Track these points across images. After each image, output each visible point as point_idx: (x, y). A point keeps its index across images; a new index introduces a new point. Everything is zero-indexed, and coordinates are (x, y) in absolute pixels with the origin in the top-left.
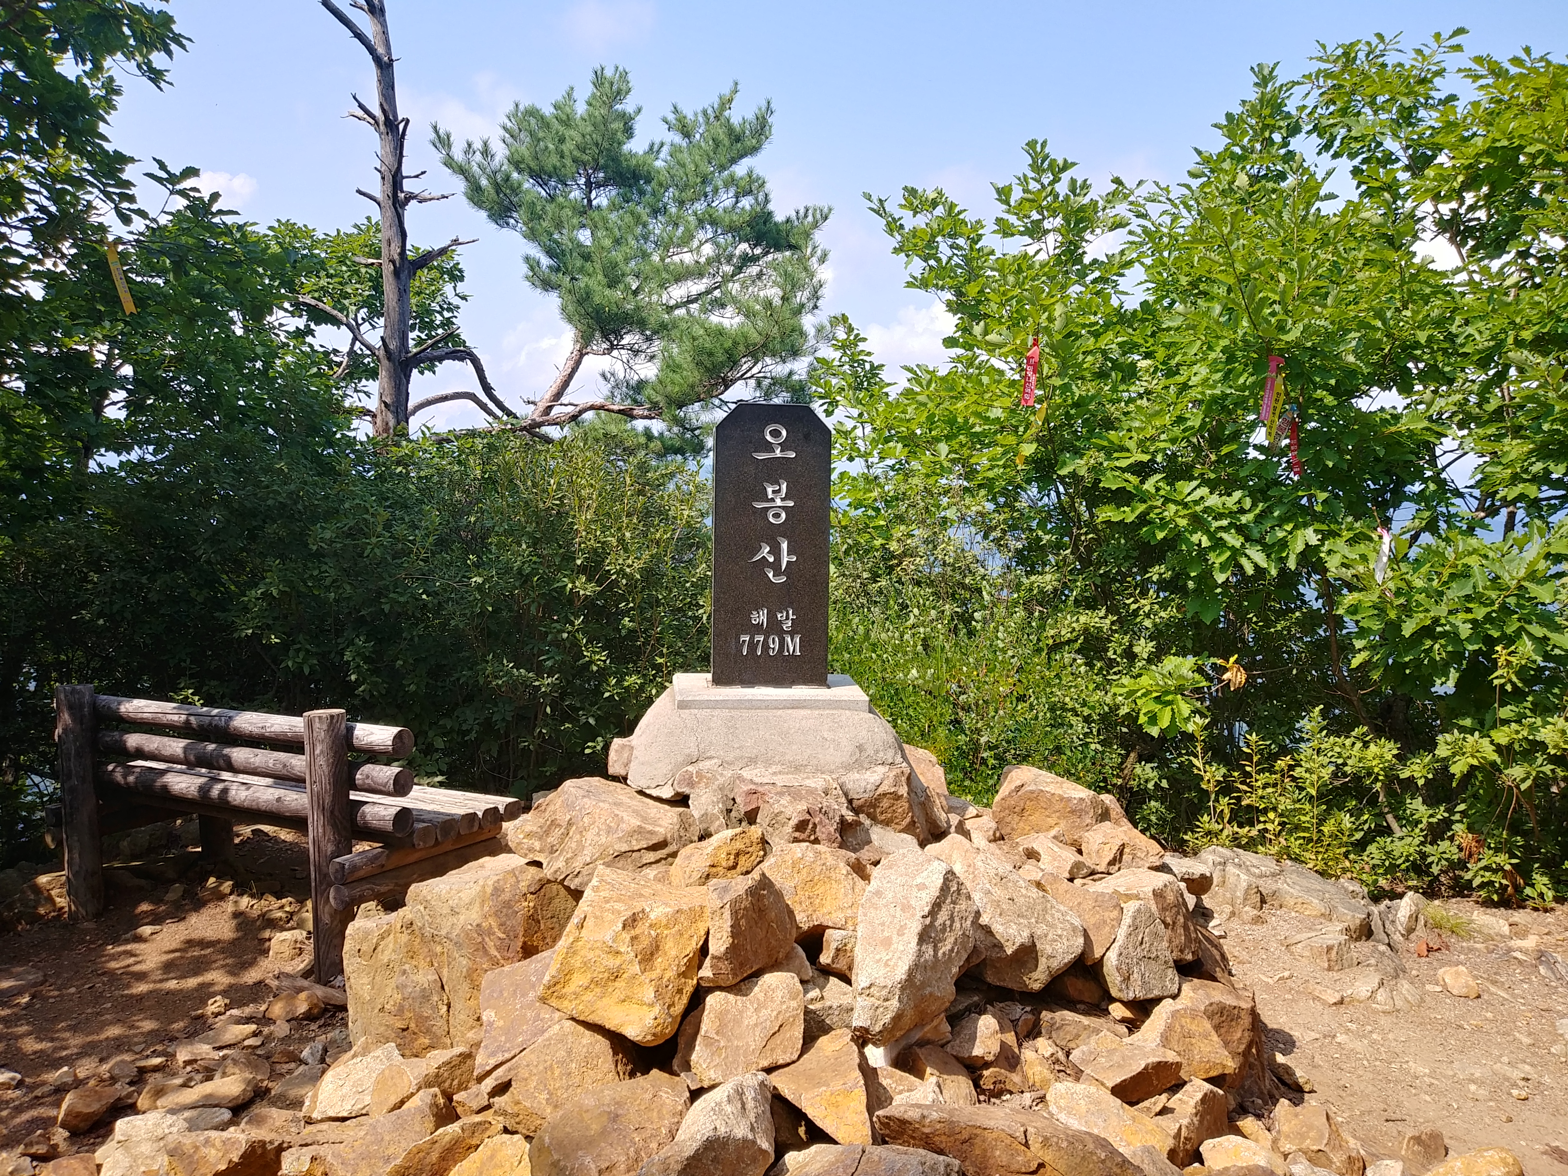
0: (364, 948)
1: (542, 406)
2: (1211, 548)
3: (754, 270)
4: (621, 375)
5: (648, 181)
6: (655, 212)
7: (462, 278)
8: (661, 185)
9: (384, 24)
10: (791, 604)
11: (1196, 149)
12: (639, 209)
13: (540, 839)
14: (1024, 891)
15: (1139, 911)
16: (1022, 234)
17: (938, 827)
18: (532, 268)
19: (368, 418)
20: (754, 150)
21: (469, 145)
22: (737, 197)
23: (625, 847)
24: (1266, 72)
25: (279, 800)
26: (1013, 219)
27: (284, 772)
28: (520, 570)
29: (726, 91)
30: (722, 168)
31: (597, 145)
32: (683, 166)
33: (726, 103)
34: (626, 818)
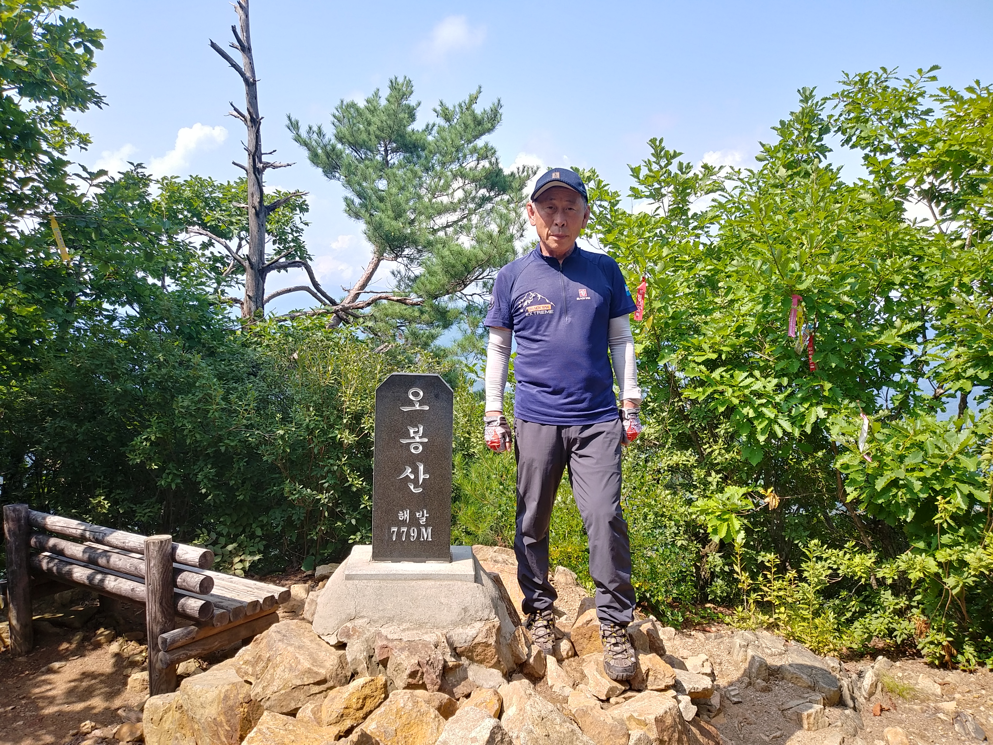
0: (155, 718)
1: (353, 293)
2: (756, 418)
3: (489, 206)
4: (403, 272)
5: (423, 150)
6: (427, 170)
7: (307, 210)
8: (431, 152)
9: (250, 58)
10: (425, 507)
11: (761, 143)
12: (417, 168)
13: (253, 666)
14: (558, 728)
15: (639, 739)
16: (647, 197)
17: (521, 659)
18: (348, 205)
19: (238, 305)
20: (489, 130)
21: (310, 128)
22: (478, 160)
23: (299, 682)
24: (808, 93)
25: (133, 590)
26: (642, 188)
27: (136, 573)
28: (308, 426)
29: (474, 92)
30: (470, 142)
31: (390, 127)
32: (445, 140)
33: (473, 100)
34: (302, 661)
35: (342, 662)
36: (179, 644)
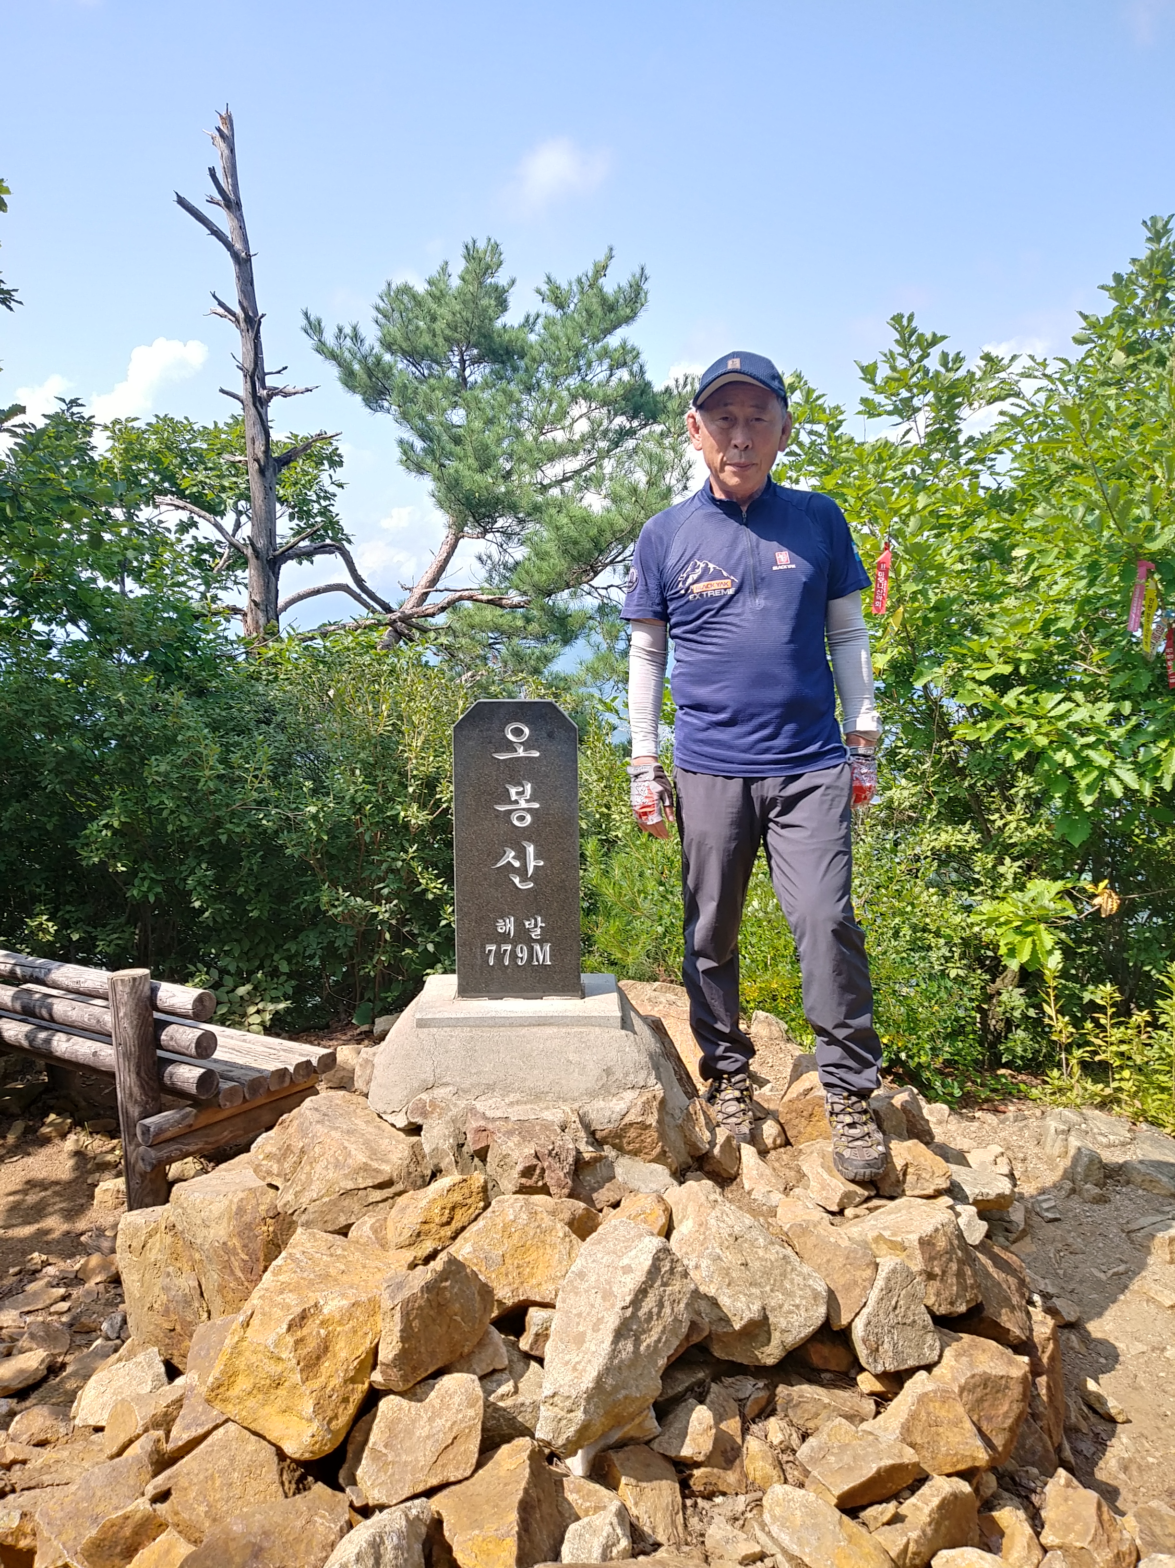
0: (134, 1245)
1: (418, 592)
2: (1078, 767)
3: (630, 444)
4: (496, 557)
5: (522, 357)
6: (529, 389)
7: (341, 464)
8: (534, 360)
9: (240, 219)
10: (539, 912)
11: (1081, 313)
12: (512, 387)
13: (279, 1161)
14: (761, 1252)
15: (894, 1271)
16: (890, 413)
17: (699, 1149)
18: (405, 453)
19: (239, 617)
20: (628, 319)
21: (340, 330)
22: (611, 369)
23: (350, 1185)
24: (1160, 226)
25: (95, 1054)
26: (880, 399)
27: (98, 1028)
28: (353, 800)
29: (601, 258)
30: (596, 340)
31: (467, 322)
32: (556, 339)
33: (601, 270)
34: (353, 1152)
35: (417, 1155)
36: (168, 1135)
